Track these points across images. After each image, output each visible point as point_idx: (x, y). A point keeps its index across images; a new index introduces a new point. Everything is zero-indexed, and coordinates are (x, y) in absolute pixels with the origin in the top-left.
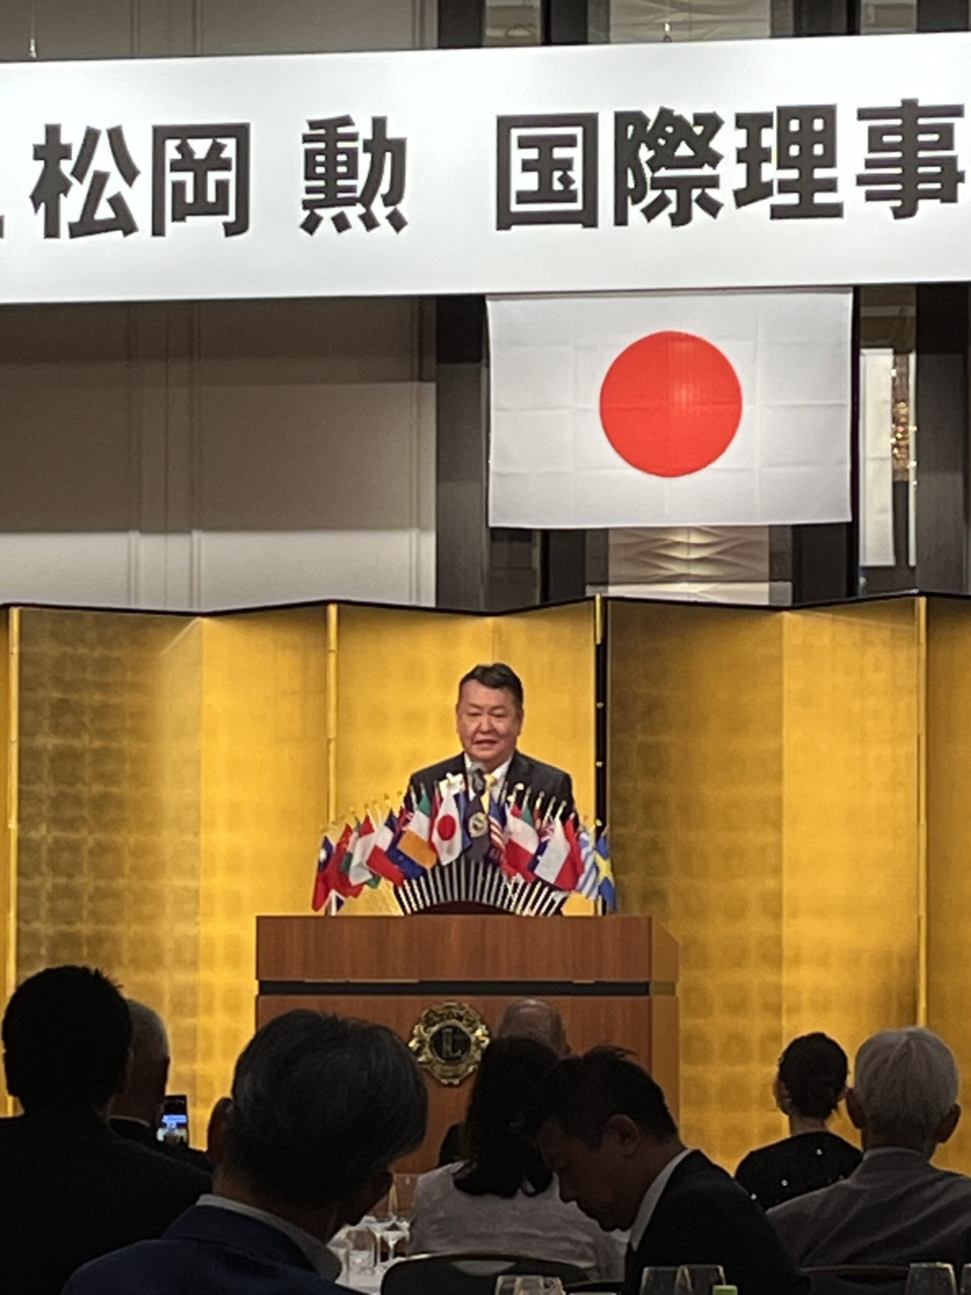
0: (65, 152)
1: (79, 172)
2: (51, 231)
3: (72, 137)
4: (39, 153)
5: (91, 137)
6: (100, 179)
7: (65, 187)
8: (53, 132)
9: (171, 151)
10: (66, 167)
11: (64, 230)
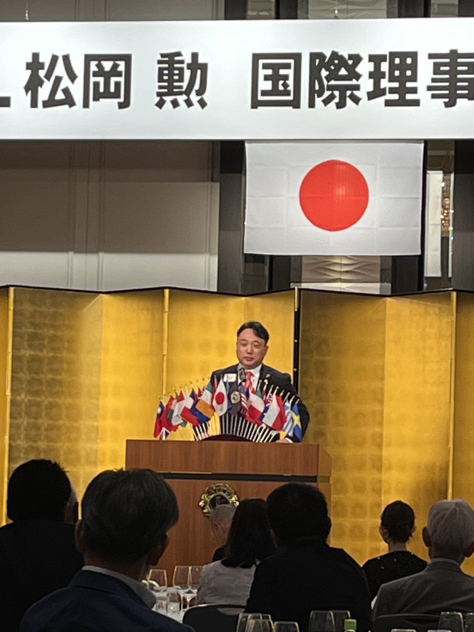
0: (42, 66)
1: (48, 76)
2: (34, 104)
3: (45, 59)
4: (29, 66)
5: (54, 59)
6: (58, 80)
7: (41, 83)
8: (36, 56)
9: (93, 67)
10: (42, 73)
11: (40, 104)
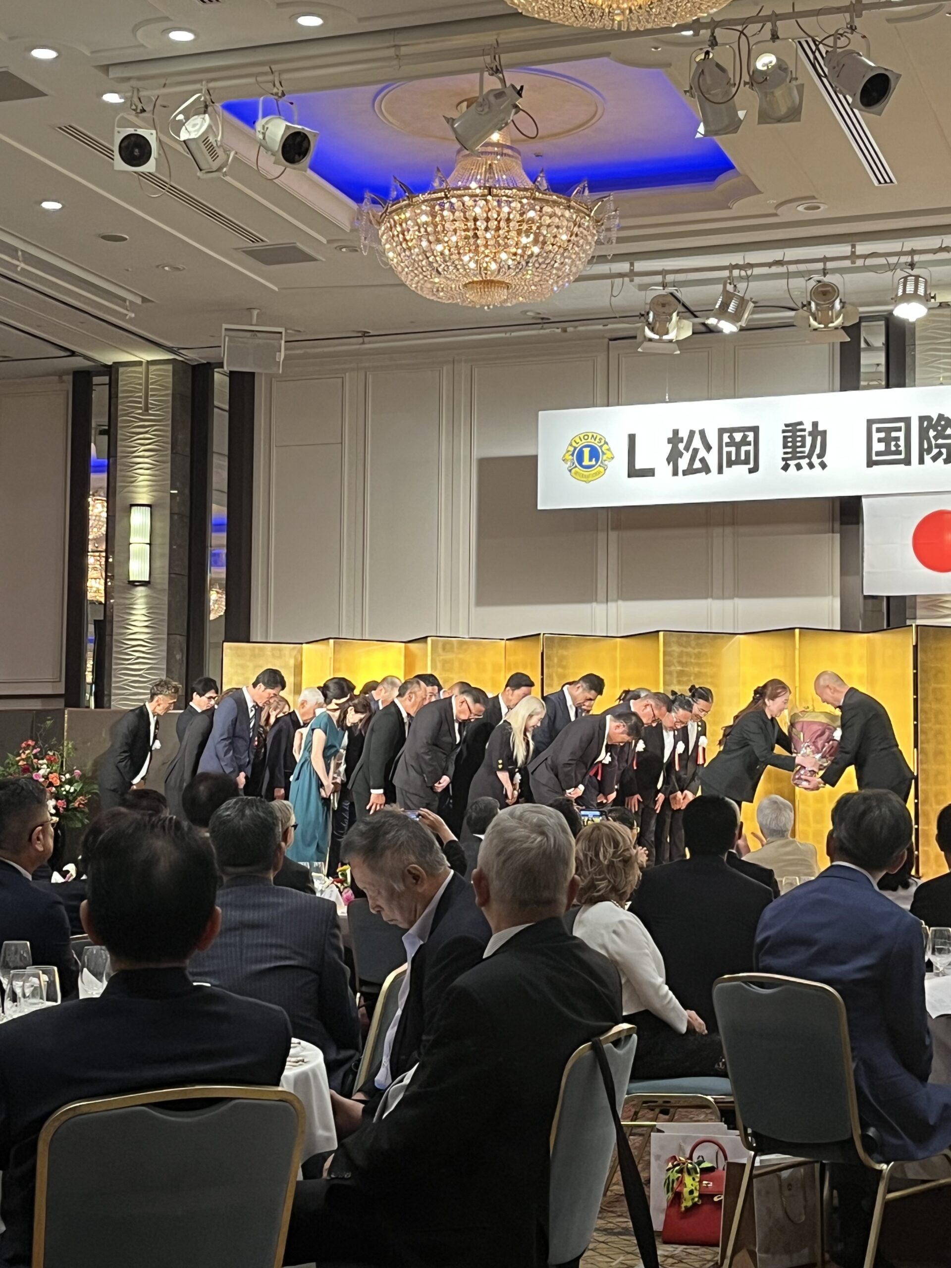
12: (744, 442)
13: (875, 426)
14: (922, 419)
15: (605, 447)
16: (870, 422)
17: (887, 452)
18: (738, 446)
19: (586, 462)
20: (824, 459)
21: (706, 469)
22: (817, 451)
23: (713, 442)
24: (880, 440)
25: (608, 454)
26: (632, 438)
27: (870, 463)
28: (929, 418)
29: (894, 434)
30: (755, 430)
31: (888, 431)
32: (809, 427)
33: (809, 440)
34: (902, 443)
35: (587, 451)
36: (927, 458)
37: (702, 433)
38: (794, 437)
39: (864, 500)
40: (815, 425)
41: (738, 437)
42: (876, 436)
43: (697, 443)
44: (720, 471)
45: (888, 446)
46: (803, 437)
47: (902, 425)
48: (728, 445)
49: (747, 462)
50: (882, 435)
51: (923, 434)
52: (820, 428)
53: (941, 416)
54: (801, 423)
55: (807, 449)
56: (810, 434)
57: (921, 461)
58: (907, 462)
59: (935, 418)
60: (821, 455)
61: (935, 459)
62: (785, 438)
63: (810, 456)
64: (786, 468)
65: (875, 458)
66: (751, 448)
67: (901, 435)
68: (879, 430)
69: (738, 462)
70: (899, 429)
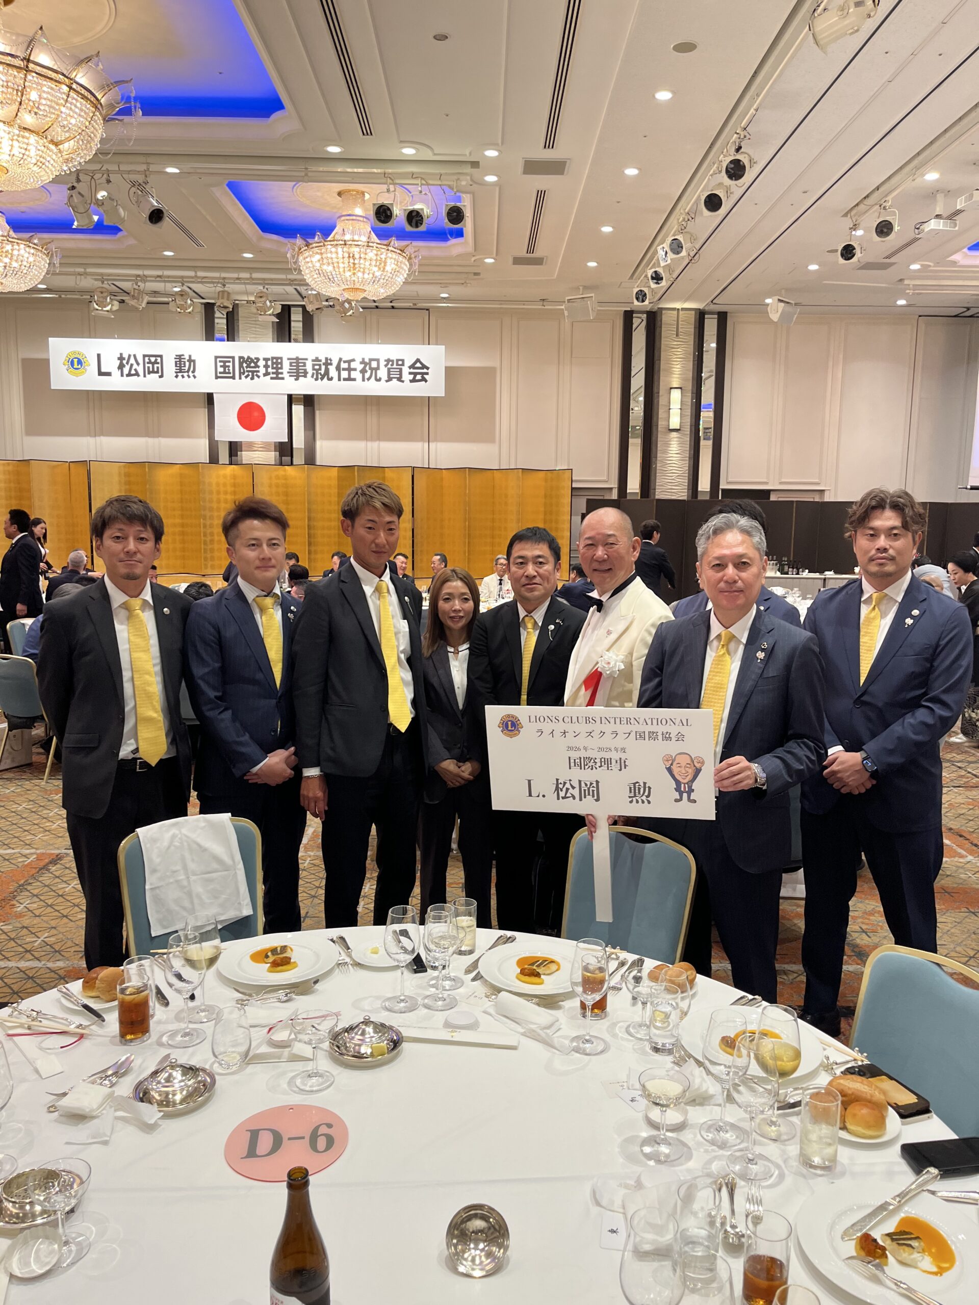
0: (124, 359)
1: (127, 363)
2: (122, 375)
3: (126, 356)
4: (119, 359)
5: (130, 356)
6: (132, 365)
7: (124, 366)
8: (121, 354)
9: (147, 359)
10: (125, 362)
11: (125, 375)
12: (156, 362)
13: (218, 360)
14: (240, 358)
15: (85, 359)
16: (216, 358)
17: (224, 372)
18: (153, 364)
19: (76, 366)
20: (195, 374)
21: (137, 374)
22: (192, 369)
23: (140, 361)
24: (221, 366)
25: (87, 363)
26: (99, 356)
27: (217, 377)
28: (243, 358)
29: (227, 364)
30: (161, 356)
31: (225, 362)
32: (187, 358)
33: (187, 364)
34: (231, 368)
35: (76, 360)
36: (243, 377)
37: (135, 356)
38: (180, 361)
39: (214, 395)
40: (190, 356)
41: (153, 359)
42: (219, 364)
43: (132, 361)
44: (145, 376)
45: (225, 370)
46: (184, 362)
47: (231, 360)
48: (148, 363)
49: (157, 372)
50: (222, 364)
51: (241, 366)
52: (193, 358)
53: (249, 358)
54: (183, 355)
55: (186, 368)
56: (188, 361)
57: (240, 378)
58: (233, 378)
59: (246, 357)
60: (193, 372)
61: (246, 377)
62: (176, 362)
63: (188, 372)
64: (177, 376)
65: (219, 375)
66: (159, 366)
67: (231, 364)
68: (220, 361)
69: (153, 372)
70: (229, 362)
